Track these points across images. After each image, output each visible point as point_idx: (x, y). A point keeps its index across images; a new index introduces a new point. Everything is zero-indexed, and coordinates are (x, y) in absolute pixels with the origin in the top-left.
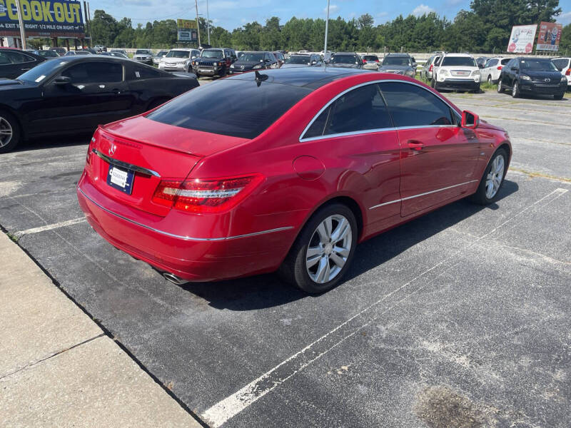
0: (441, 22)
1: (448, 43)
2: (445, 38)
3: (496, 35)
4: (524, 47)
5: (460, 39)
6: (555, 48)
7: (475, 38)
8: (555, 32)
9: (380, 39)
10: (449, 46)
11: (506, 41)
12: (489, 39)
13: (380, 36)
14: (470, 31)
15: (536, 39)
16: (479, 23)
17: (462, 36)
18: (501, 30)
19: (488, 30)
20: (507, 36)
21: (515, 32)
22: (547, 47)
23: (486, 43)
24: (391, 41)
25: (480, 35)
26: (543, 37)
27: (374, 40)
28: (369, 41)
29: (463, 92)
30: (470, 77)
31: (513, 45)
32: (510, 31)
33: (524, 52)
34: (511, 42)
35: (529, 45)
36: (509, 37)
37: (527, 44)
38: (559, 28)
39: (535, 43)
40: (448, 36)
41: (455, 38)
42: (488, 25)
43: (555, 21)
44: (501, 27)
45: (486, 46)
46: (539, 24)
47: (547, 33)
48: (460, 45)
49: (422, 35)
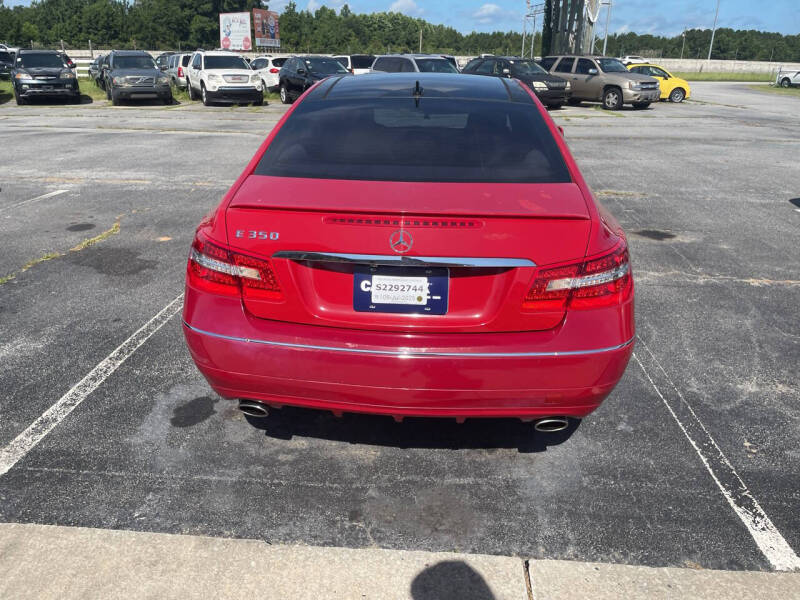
0: (120, 4)
1: (140, 36)
2: (132, 28)
3: (201, 25)
4: (241, 43)
5: (154, 30)
6: (276, 43)
7: (174, 29)
8: (272, 22)
9: (29, 28)
10: (143, 39)
11: (216, 33)
12: (193, 30)
13: (28, 24)
14: (165, 19)
15: (253, 31)
16: (174, 8)
17: (157, 26)
18: (206, 19)
19: (190, 19)
20: (215, 26)
21: (224, 21)
22: (269, 43)
23: (191, 37)
24: (49, 32)
25: (181, 24)
26: (260, 29)
27: (19, 30)
28: (12, 32)
29: (246, 105)
30: (249, 84)
31: (226, 39)
32: (217, 20)
33: (243, 49)
34: (223, 35)
35: (246, 39)
36: (219, 27)
37: (243, 38)
38: (276, 17)
39: (253, 37)
40: (137, 25)
41: (147, 28)
42: (187, 12)
43: (267, 7)
44: (204, 14)
45: (192, 40)
46: (251, 11)
47: (263, 23)
48: (158, 39)
49: (97, 23)
